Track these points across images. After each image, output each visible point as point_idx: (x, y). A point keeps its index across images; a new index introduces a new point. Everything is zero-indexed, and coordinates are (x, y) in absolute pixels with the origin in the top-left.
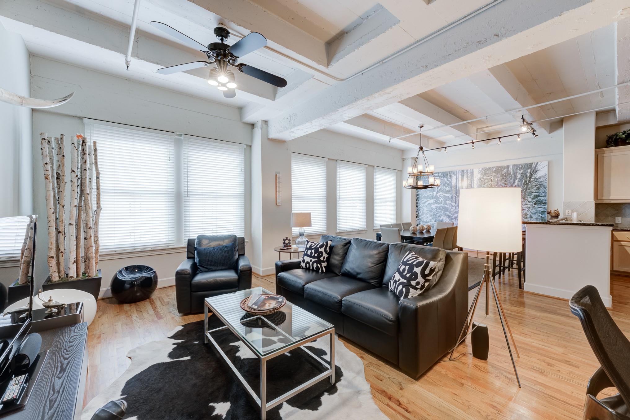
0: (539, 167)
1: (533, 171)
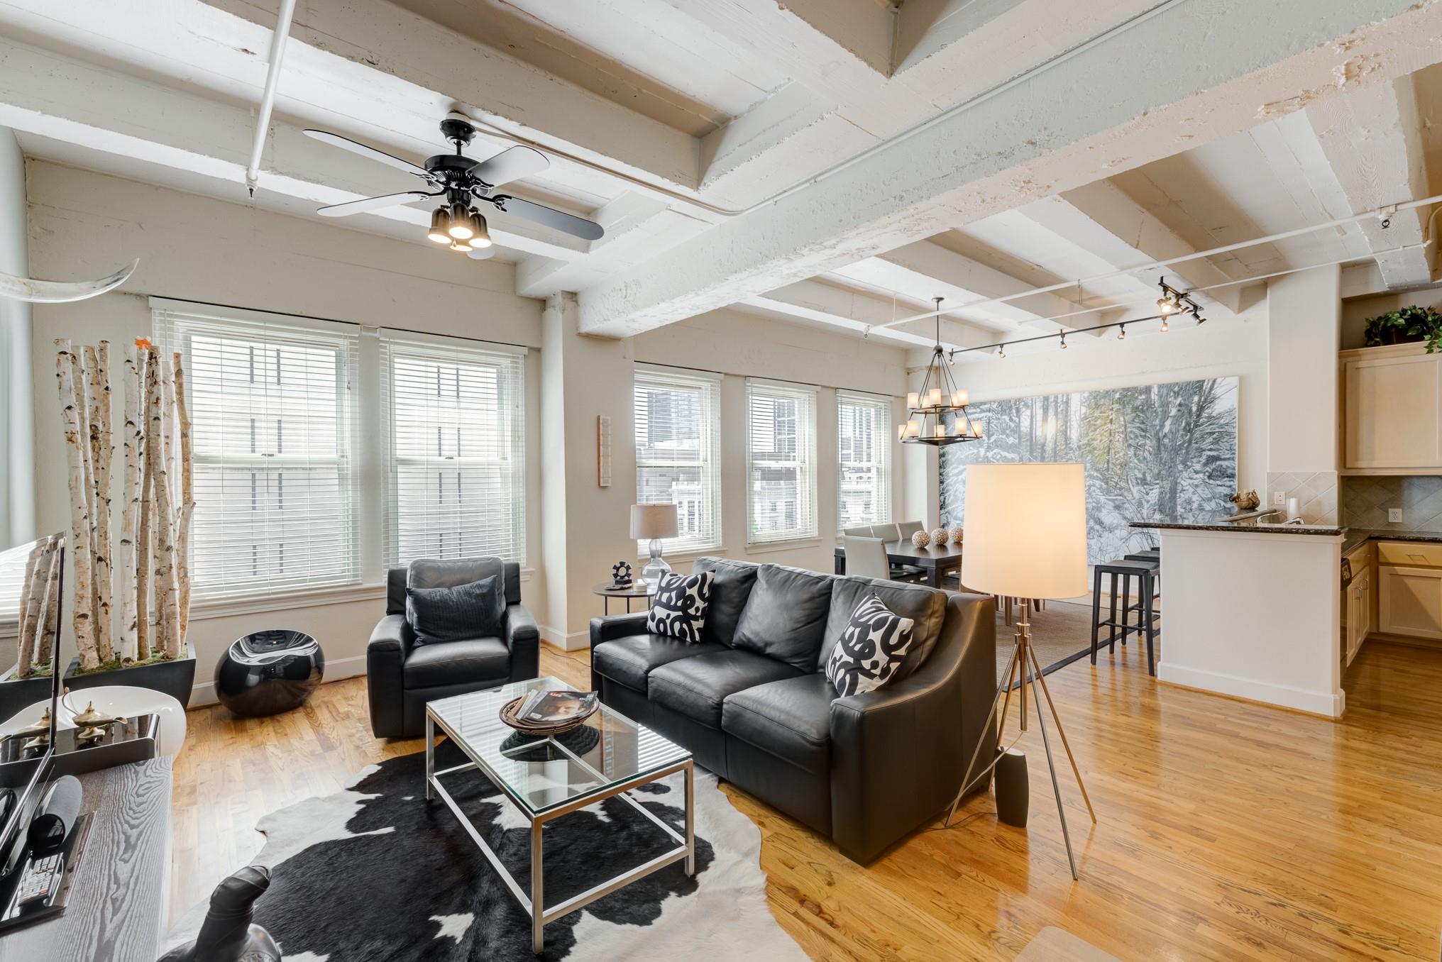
0: (1217, 391)
1: (1206, 399)
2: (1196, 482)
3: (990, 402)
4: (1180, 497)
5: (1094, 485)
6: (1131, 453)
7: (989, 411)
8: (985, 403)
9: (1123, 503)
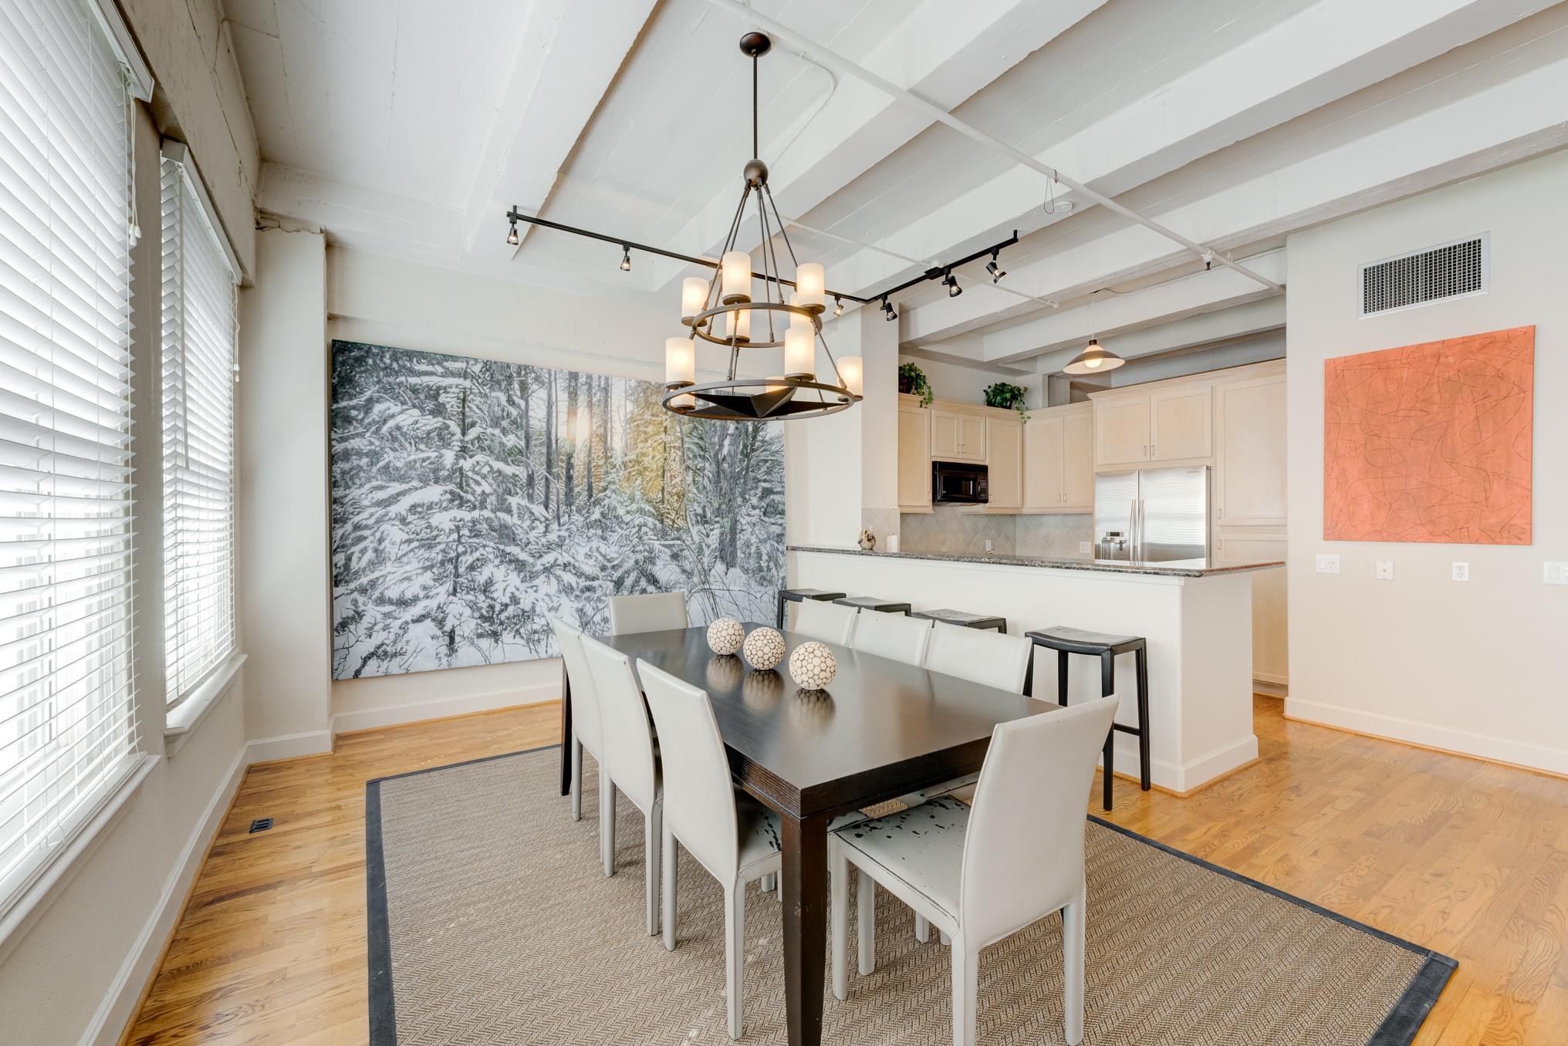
2: (754, 519)
3: (467, 360)
4: (740, 539)
5: (645, 525)
6: (689, 479)
7: (465, 375)
8: (455, 358)
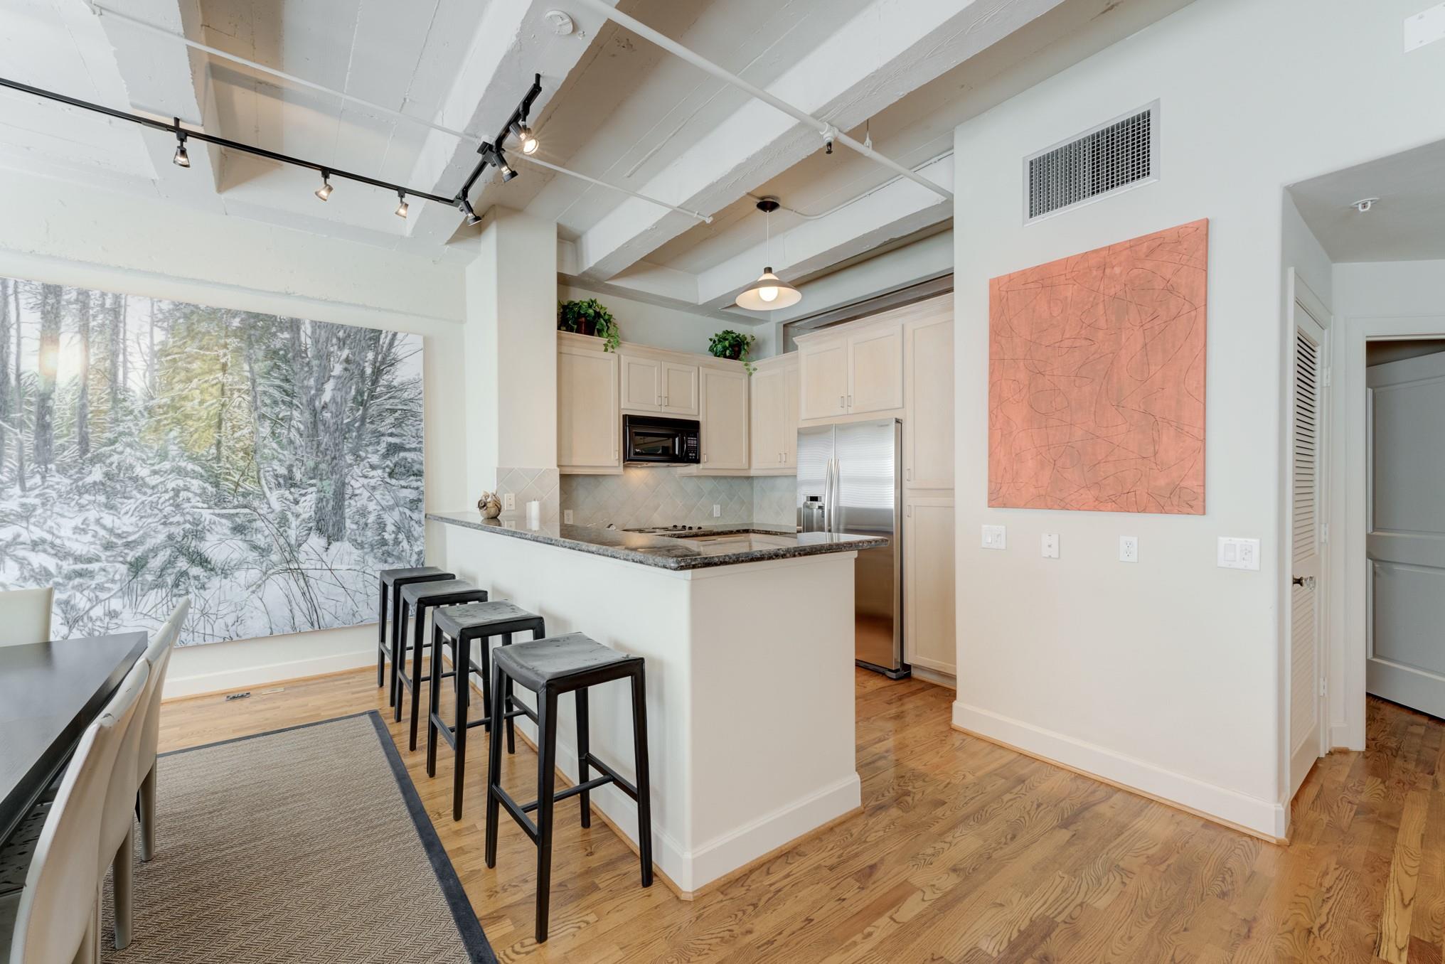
0: (399, 350)
1: (384, 359)
2: (372, 482)
4: (350, 505)
6: (265, 430)
9: (250, 521)
